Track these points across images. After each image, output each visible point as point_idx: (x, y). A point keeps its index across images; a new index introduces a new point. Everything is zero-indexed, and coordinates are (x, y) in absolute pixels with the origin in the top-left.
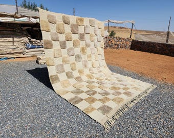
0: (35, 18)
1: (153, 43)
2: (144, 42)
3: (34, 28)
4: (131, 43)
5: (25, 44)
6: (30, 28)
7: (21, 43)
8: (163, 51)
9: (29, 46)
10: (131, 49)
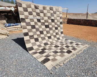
0: (9, 7)
1: (79, 20)
2: (74, 19)
3: (9, 14)
4: (67, 20)
5: (4, 24)
6: (7, 14)
7: (1, 24)
8: (85, 23)
9: (7, 25)
10: (67, 23)
